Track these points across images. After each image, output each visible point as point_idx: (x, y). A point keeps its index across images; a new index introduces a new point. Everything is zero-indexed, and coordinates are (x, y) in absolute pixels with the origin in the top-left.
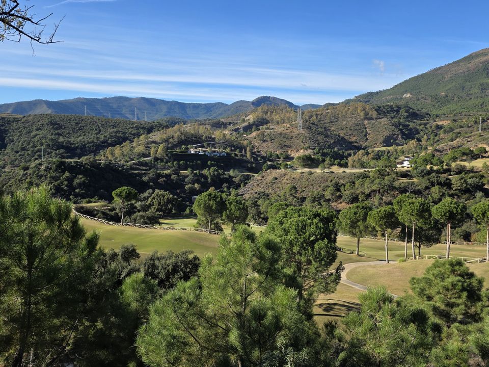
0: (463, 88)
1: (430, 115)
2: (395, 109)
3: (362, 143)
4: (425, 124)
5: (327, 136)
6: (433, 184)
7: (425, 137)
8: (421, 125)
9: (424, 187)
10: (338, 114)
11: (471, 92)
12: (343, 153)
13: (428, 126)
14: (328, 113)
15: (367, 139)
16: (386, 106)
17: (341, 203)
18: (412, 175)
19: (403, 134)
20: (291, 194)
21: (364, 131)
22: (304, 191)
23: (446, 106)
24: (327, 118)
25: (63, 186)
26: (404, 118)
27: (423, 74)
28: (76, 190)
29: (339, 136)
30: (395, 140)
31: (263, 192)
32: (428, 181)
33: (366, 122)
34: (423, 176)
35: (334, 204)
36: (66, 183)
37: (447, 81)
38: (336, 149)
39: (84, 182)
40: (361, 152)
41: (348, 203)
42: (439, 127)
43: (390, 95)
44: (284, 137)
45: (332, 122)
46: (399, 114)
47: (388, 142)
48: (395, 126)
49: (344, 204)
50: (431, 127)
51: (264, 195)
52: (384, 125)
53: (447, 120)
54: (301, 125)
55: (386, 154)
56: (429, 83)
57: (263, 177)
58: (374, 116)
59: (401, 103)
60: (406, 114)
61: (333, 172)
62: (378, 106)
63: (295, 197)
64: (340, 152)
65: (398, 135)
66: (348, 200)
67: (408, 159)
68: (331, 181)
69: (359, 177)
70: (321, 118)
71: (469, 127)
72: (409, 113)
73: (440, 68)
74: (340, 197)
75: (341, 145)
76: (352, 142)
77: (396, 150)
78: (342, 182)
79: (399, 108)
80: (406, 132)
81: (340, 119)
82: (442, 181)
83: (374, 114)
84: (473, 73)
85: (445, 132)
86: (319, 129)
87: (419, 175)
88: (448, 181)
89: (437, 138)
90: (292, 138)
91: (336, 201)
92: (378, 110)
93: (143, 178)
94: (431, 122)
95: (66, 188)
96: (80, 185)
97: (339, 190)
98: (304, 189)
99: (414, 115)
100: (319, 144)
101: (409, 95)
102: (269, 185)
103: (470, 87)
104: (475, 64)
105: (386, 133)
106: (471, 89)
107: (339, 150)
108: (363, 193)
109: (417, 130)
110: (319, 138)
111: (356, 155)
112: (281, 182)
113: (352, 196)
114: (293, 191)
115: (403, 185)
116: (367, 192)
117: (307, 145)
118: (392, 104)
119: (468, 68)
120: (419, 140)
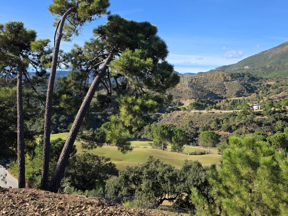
0: (280, 63)
1: (262, 79)
2: (242, 75)
3: (223, 95)
4: (260, 84)
5: (202, 91)
6: (277, 120)
7: (261, 91)
8: (257, 84)
9: (272, 121)
10: (208, 78)
11: (285, 65)
12: (213, 101)
13: (262, 85)
14: (202, 77)
15: (226, 93)
16: (236, 73)
17: (221, 131)
18: (263, 114)
19: (247, 90)
20: (190, 126)
21: (224, 88)
22: (197, 124)
23: (271, 73)
24: (201, 81)
25: (54, 122)
26: (247, 80)
27: (256, 55)
28: (61, 124)
29: (210, 91)
30: (243, 93)
31: (172, 125)
32: (274, 118)
33: (225, 83)
34: (270, 115)
35: (216, 132)
36: (55, 120)
37: (270, 59)
38: (209, 99)
39: (65, 119)
40: (224, 100)
41: (225, 131)
42: (269, 86)
43: (236, 67)
44: (177, 92)
45: (204, 83)
46: (244, 78)
47: (239, 94)
48: (242, 85)
49: (222, 131)
50: (264, 86)
51: (173, 126)
52: (236, 85)
53: (273, 81)
54: (187, 85)
55: (238, 101)
56: (260, 60)
57: (171, 115)
58: (230, 79)
59: (244, 72)
60: (248, 78)
61: (214, 113)
62: (231, 74)
63: (192, 128)
64: (211, 100)
65: (244, 90)
66: (225, 129)
67: (256, 104)
68: (213, 118)
69: (231, 115)
70: (198, 81)
71: (287, 85)
72: (250, 77)
73: (266, 51)
74: (220, 127)
75: (211, 96)
76: (217, 95)
77: (244, 99)
78: (220, 118)
79: (244, 74)
80: (249, 89)
81: (209, 81)
82: (283, 118)
83: (230, 78)
84: (285, 54)
85: (273, 88)
86: (198, 87)
87: (268, 114)
88: (286, 117)
89: (268, 92)
90: (182, 93)
91: (218, 130)
92: (232, 75)
93: (98, 117)
94: (263, 82)
95: (55, 123)
96: (63, 121)
97: (218, 123)
98: (197, 123)
99: (253, 79)
100: (198, 96)
101: (247, 67)
102: (175, 120)
103: (284, 62)
104: (287, 49)
105: (237, 89)
106: (285, 63)
107: (210, 99)
108: (234, 125)
109: (255, 87)
110: (198, 92)
111: (221, 102)
112: (182, 118)
113: (227, 127)
114: (191, 124)
115: (259, 120)
116: (237, 124)
117: (192, 96)
118: (239, 72)
119: (282, 51)
120: (257, 93)
